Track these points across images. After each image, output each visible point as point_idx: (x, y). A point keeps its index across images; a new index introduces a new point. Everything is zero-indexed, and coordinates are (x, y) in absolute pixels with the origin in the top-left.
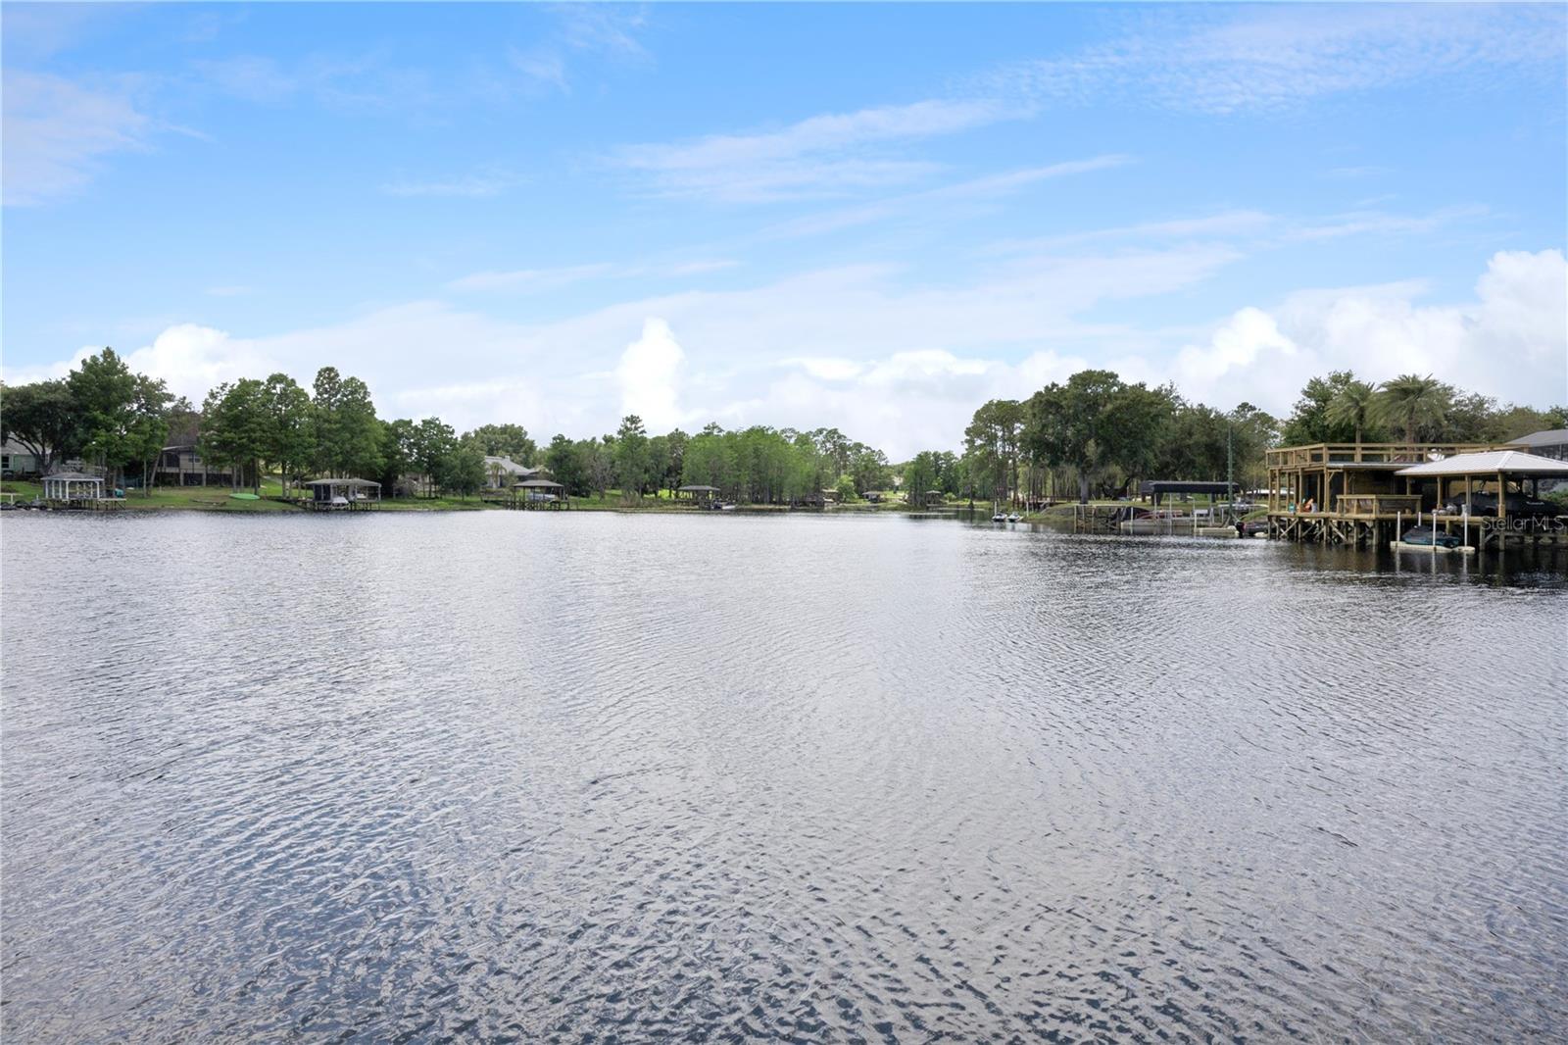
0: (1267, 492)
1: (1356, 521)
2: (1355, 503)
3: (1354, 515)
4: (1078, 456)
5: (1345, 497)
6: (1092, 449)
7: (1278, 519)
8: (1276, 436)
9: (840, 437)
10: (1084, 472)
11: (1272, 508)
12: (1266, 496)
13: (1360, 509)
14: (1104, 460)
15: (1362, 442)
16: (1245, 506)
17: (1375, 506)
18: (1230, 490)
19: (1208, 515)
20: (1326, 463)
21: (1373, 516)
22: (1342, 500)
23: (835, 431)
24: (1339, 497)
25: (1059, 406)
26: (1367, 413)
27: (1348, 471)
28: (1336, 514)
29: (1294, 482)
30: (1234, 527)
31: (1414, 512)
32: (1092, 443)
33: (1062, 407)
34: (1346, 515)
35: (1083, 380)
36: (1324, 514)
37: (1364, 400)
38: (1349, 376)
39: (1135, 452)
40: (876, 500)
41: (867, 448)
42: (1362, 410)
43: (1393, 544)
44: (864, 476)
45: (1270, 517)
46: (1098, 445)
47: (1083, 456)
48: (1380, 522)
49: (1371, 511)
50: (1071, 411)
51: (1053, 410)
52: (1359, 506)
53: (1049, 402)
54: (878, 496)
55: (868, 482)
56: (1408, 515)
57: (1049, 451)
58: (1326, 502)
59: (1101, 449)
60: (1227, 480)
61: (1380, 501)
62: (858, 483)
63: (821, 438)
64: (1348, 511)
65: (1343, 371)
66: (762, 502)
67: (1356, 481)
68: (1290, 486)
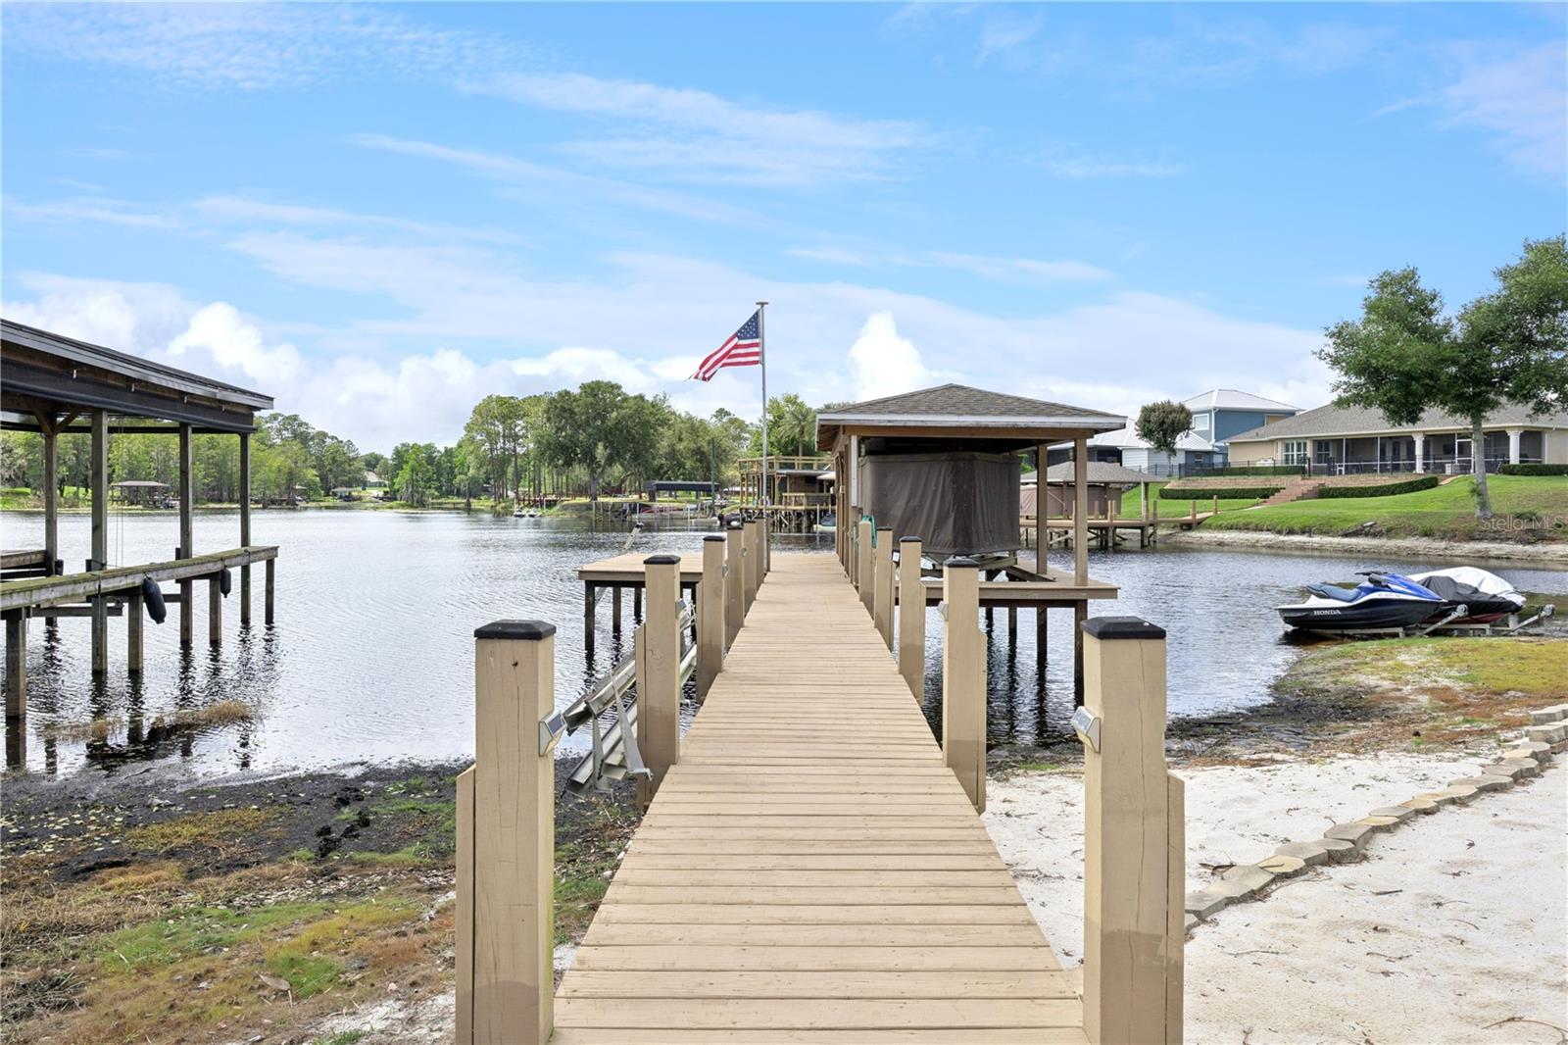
0: (738, 489)
1: (794, 511)
2: (793, 499)
3: (793, 507)
4: (589, 457)
5: (787, 494)
6: (600, 451)
7: (747, 510)
8: (746, 439)
9: (300, 425)
10: (593, 471)
11: (742, 503)
12: (738, 493)
13: (798, 503)
14: (610, 461)
15: (804, 455)
16: (724, 502)
17: (804, 500)
18: (713, 489)
19: (697, 509)
20: (777, 470)
21: (803, 508)
22: (786, 497)
23: (295, 418)
24: (784, 494)
25: (572, 413)
26: (806, 430)
27: (789, 475)
28: (782, 507)
29: (756, 483)
30: (716, 518)
31: (827, 505)
32: (600, 446)
33: (575, 413)
34: (789, 507)
35: (593, 389)
36: (775, 507)
37: (804, 420)
38: (796, 397)
39: (638, 456)
40: (348, 498)
41: (333, 438)
42: (803, 427)
43: (815, 526)
44: (331, 470)
45: (741, 509)
46: (606, 448)
47: (593, 458)
48: (808, 512)
49: (801, 505)
50: (583, 417)
51: (566, 415)
52: (796, 501)
53: (562, 407)
54: (350, 493)
55: (336, 477)
56: (824, 507)
57: (562, 452)
58: (776, 499)
59: (608, 451)
60: (710, 480)
61: (807, 497)
62: (323, 478)
63: (275, 424)
64: (790, 504)
65: (793, 393)
66: (220, 501)
67: (795, 483)
68: (754, 485)
